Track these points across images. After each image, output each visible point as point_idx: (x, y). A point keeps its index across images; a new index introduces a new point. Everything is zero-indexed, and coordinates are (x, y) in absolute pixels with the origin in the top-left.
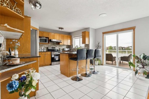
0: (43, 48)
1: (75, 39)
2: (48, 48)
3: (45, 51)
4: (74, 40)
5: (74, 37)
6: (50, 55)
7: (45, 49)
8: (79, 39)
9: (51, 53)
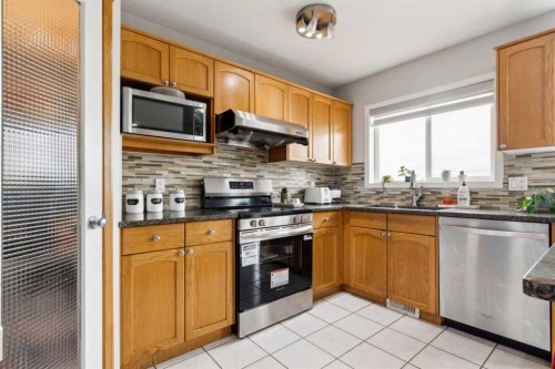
0: (161, 185)
1: (378, 123)
2: (200, 185)
3: (181, 210)
4: (371, 130)
5: (373, 112)
6: (229, 247)
7: (182, 195)
8: (422, 121)
9: (236, 232)
